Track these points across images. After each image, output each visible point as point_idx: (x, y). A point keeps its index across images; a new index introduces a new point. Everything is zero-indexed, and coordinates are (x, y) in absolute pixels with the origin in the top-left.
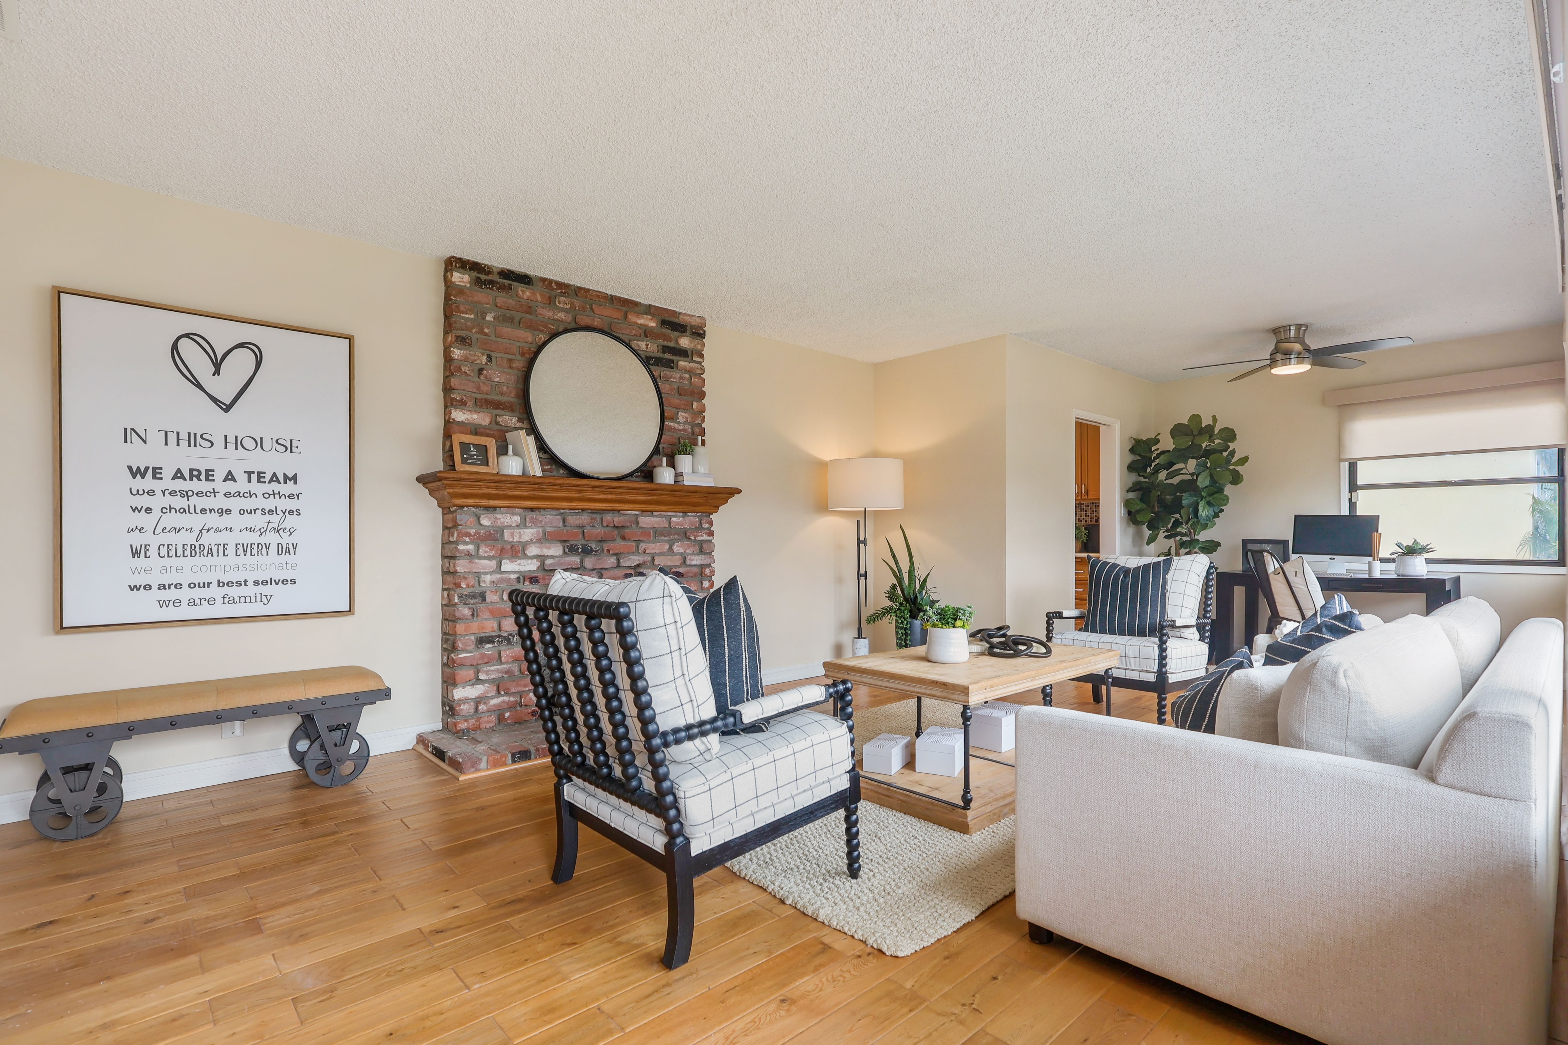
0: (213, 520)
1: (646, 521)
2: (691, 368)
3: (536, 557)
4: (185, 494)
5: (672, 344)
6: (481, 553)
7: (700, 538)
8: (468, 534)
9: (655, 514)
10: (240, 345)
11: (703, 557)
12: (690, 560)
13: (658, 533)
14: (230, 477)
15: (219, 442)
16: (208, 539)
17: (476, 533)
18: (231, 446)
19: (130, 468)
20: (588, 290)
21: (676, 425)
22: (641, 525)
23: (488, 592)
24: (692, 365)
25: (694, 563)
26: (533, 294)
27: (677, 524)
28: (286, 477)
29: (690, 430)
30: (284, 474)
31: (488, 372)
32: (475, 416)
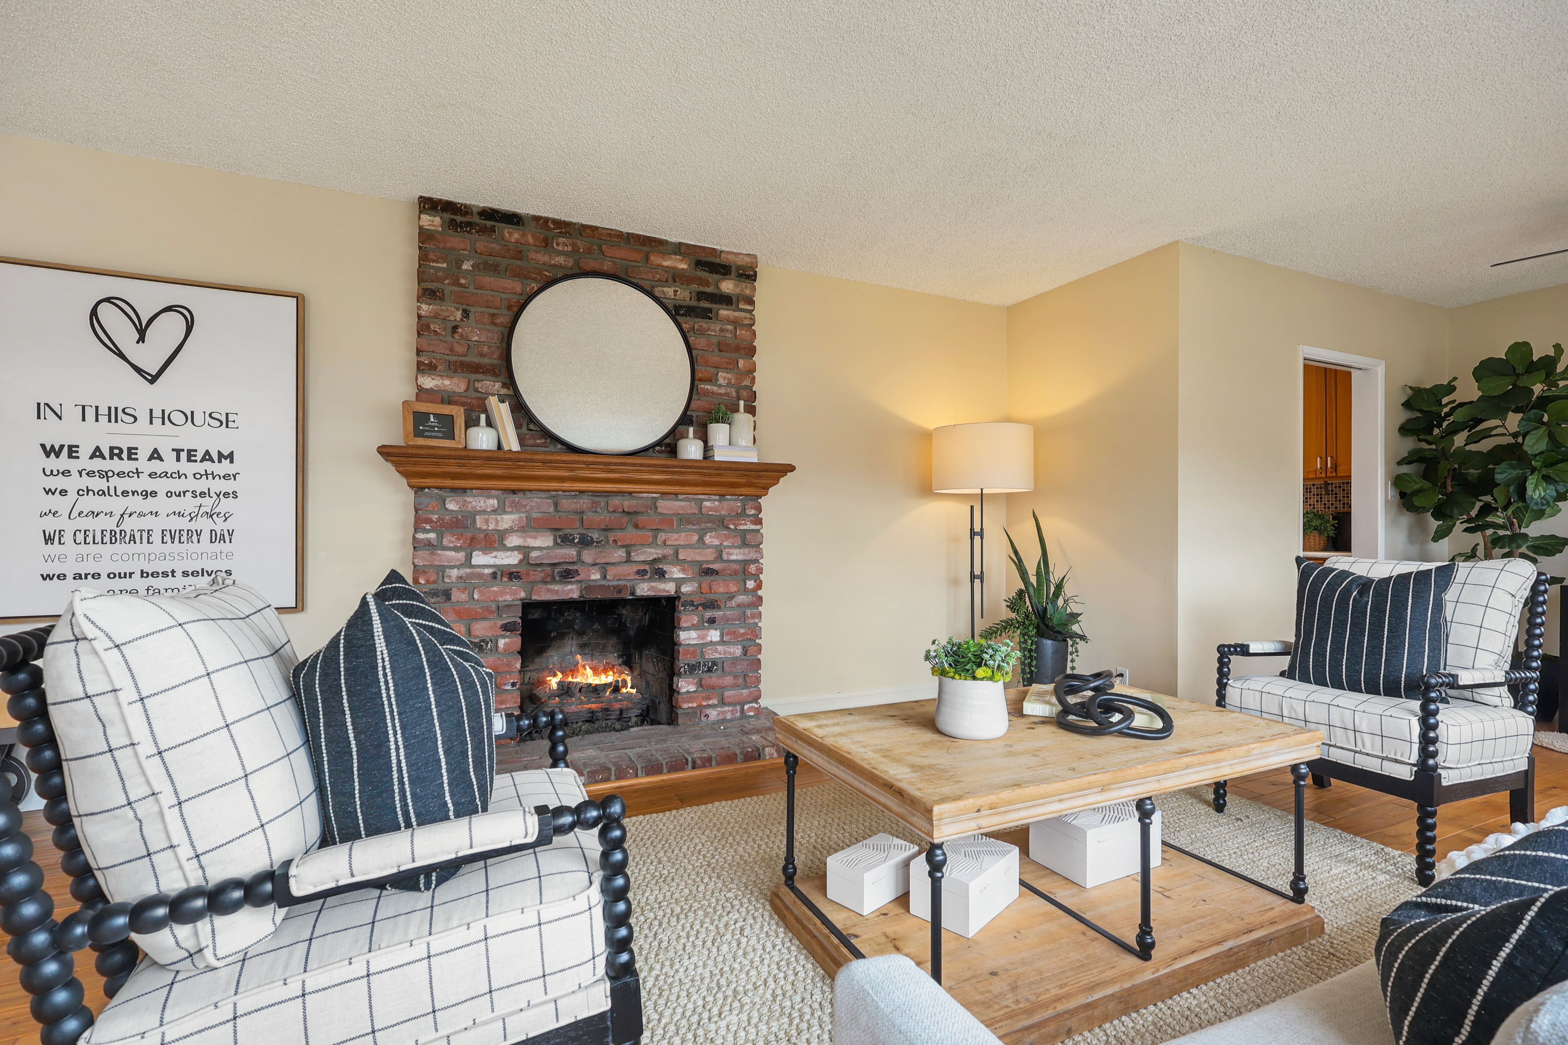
0: (136, 503)
1: (667, 506)
2: (736, 317)
3: (517, 548)
4: (105, 475)
5: (710, 290)
6: (445, 542)
7: (742, 527)
8: (429, 521)
9: (680, 497)
10: (169, 309)
11: (746, 550)
12: (729, 554)
13: (685, 520)
14: (155, 455)
15: (144, 417)
16: (129, 525)
17: (439, 519)
18: (157, 422)
19: (43, 446)
20: (594, 229)
21: (715, 388)
22: (660, 510)
23: (454, 589)
24: (737, 314)
25: (733, 558)
26: (523, 235)
27: (711, 509)
28: (220, 455)
29: (734, 394)
30: (219, 452)
31: (464, 330)
32: (447, 382)
